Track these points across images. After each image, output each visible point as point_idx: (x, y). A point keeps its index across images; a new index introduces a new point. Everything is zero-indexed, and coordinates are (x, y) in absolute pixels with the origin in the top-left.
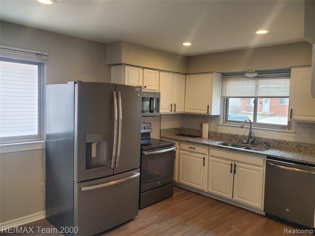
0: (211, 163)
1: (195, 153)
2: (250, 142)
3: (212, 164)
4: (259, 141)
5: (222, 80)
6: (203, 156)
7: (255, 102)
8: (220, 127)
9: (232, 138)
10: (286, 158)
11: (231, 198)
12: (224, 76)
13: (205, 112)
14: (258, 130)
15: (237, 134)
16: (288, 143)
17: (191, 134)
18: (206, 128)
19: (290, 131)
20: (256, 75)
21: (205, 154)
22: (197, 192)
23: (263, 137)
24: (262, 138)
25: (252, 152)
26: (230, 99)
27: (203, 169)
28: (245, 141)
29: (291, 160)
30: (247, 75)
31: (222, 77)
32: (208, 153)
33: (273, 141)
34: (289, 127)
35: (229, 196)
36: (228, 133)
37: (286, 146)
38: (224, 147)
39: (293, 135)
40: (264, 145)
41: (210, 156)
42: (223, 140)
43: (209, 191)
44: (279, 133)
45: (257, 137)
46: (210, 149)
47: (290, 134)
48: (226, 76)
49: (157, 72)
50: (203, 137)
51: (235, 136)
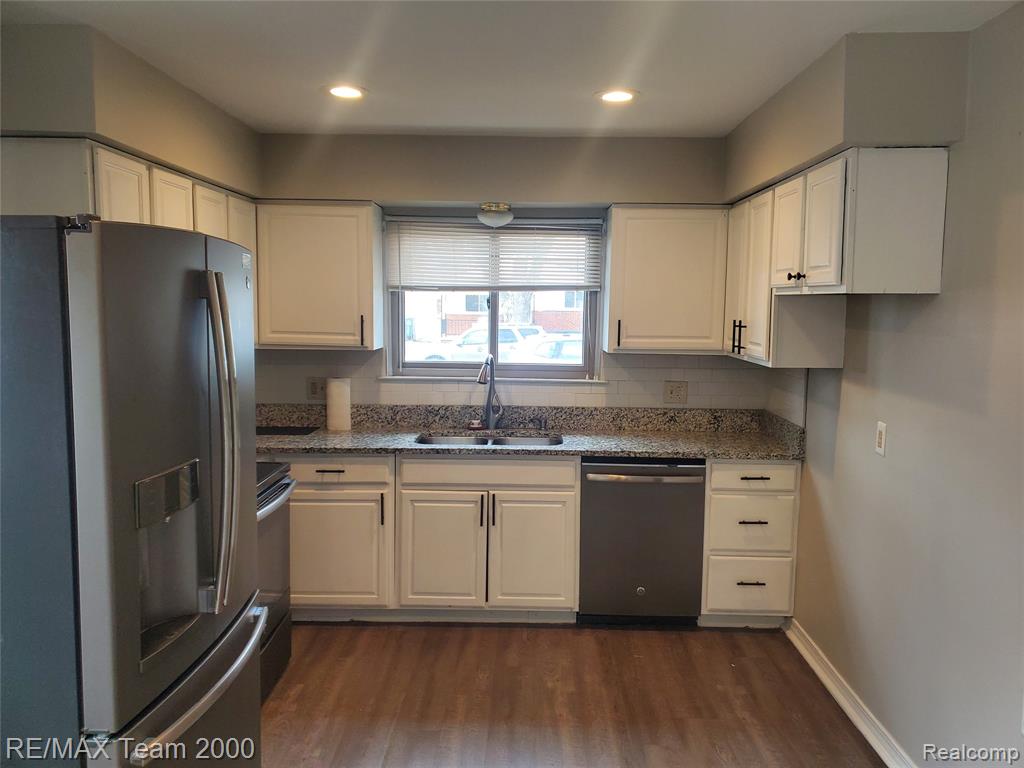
0: (407, 508)
1: (342, 487)
2: (492, 424)
3: (411, 511)
4: (515, 416)
5: (383, 230)
6: (376, 492)
7: (493, 304)
8: (384, 386)
9: (430, 419)
10: (635, 453)
11: (482, 603)
12: (388, 218)
13: (352, 340)
14: (510, 386)
15: (447, 404)
16: (591, 413)
17: (272, 424)
18: (342, 396)
19: (595, 380)
20: (508, 220)
21: (385, 484)
22: (348, 619)
23: (526, 403)
24: (522, 408)
25: (544, 451)
26: (408, 294)
27: (375, 537)
28: (476, 423)
29: (647, 455)
30: (483, 219)
31: (383, 220)
32: (390, 479)
33: (555, 411)
34: (588, 368)
35: (476, 600)
36: (415, 403)
37: (588, 421)
38: (453, 450)
39: (602, 389)
40: (531, 425)
41: (403, 485)
42: (402, 426)
43: (404, 602)
44: (567, 388)
45: (509, 407)
46: (401, 463)
47: (595, 389)
48: (395, 218)
49: (187, 183)
50: (330, 428)
51: (442, 412)
